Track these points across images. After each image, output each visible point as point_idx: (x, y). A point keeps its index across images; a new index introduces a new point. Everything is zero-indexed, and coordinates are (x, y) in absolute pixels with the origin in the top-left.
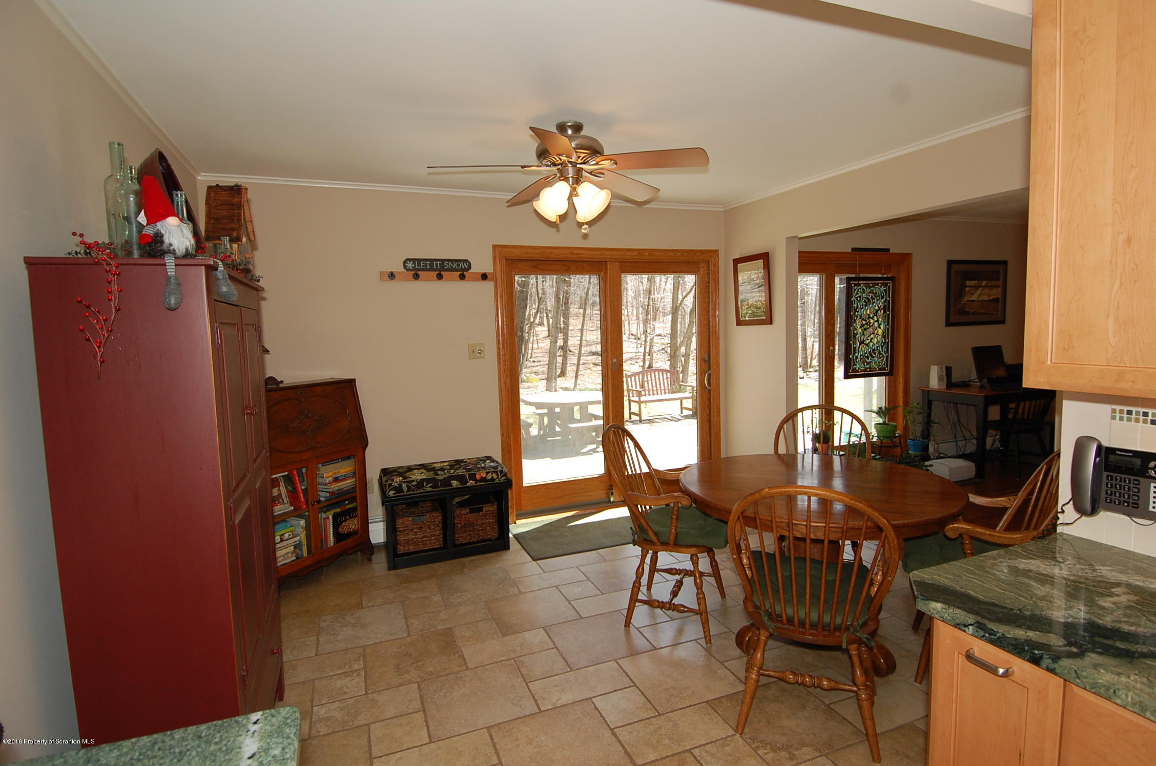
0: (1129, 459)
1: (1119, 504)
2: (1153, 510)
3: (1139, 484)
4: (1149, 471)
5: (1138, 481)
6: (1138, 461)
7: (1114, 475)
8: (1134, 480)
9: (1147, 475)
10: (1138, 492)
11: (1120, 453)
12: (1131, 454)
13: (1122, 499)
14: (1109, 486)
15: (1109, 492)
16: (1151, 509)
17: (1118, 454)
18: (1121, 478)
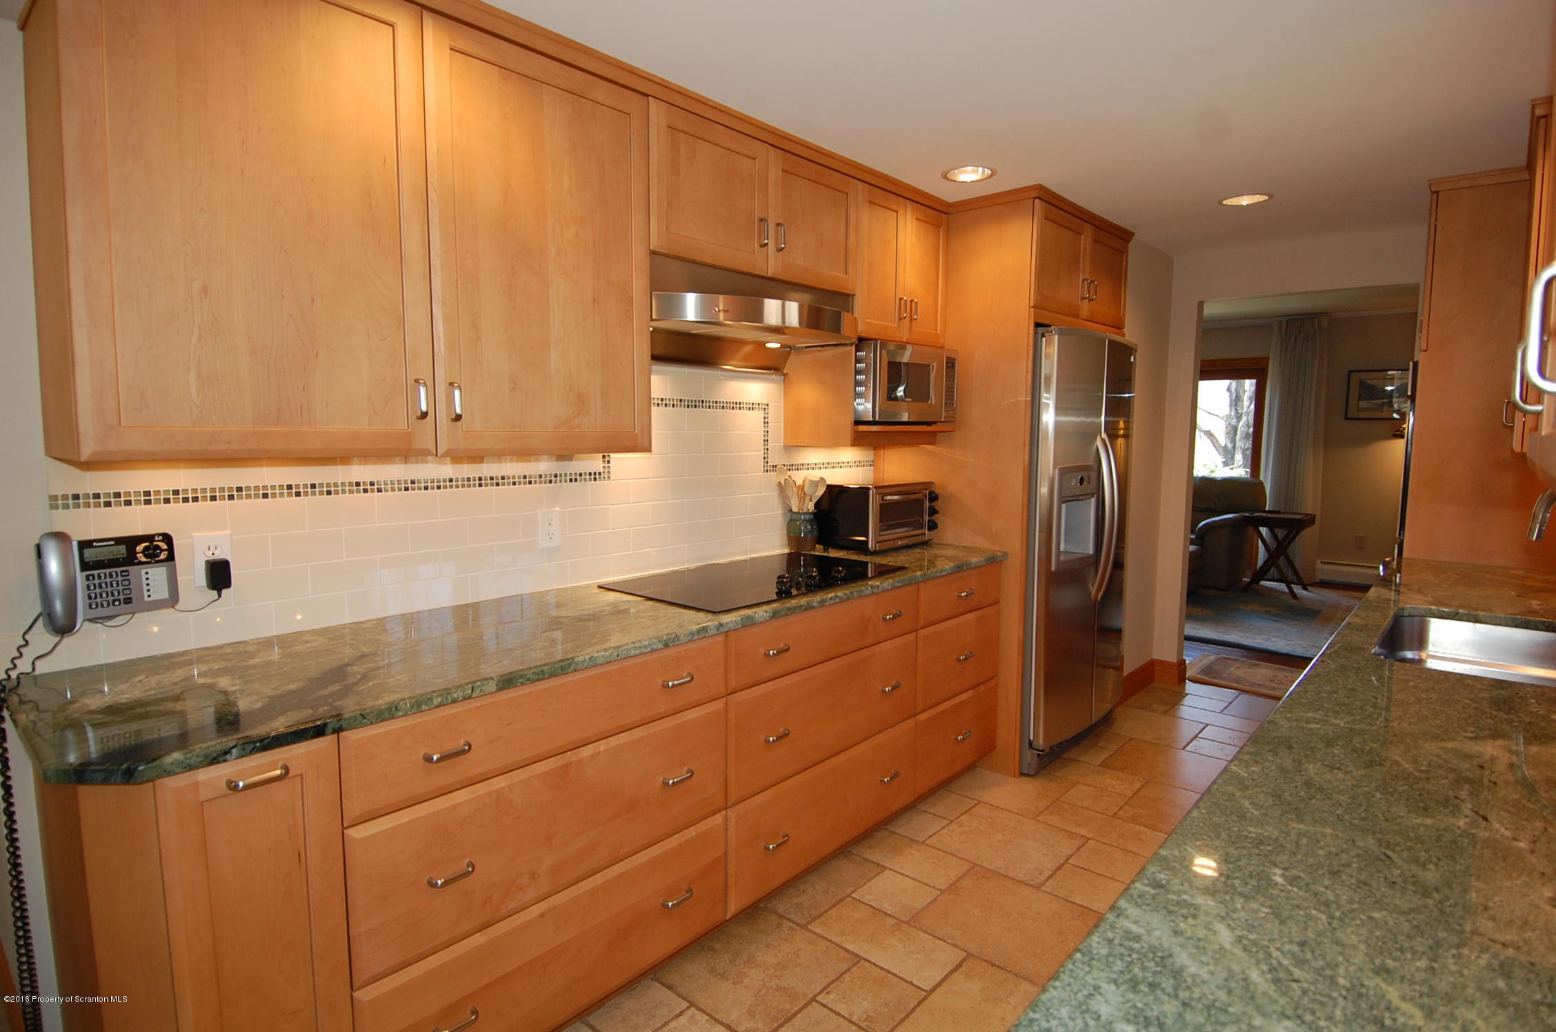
0: (111, 548)
1: (108, 605)
2: (150, 599)
3: (128, 575)
4: (138, 555)
5: (127, 571)
6: (122, 550)
7: (95, 572)
8: (122, 572)
9: (136, 561)
10: (130, 584)
11: (98, 544)
12: (112, 543)
13: (110, 598)
14: (92, 588)
15: (93, 595)
16: (146, 599)
17: (96, 547)
18: (105, 574)
